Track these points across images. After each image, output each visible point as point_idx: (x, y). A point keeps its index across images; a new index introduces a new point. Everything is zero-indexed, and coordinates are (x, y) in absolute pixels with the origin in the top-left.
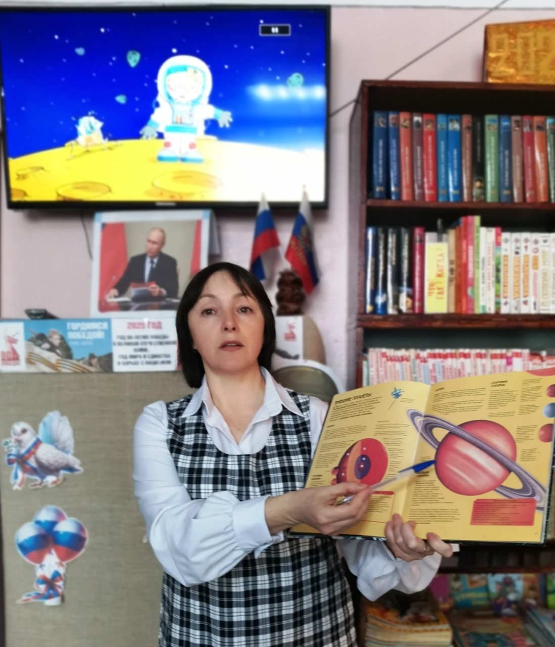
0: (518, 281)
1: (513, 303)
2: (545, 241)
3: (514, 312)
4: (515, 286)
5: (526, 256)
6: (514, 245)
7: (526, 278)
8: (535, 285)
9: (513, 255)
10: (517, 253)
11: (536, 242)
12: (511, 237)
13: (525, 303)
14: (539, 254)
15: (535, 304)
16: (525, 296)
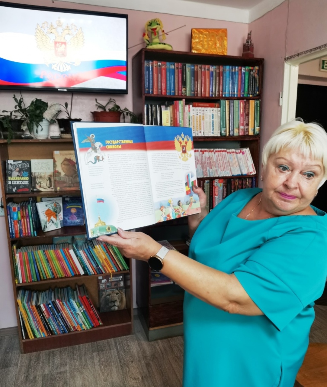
0: (198, 125)
1: (197, 132)
2: (206, 110)
3: (197, 135)
4: (197, 126)
5: (200, 116)
6: (196, 112)
7: (200, 123)
8: (203, 126)
9: (196, 115)
10: (197, 114)
11: (203, 111)
12: (195, 109)
13: (200, 132)
14: (204, 115)
15: (203, 133)
16: (200, 130)
